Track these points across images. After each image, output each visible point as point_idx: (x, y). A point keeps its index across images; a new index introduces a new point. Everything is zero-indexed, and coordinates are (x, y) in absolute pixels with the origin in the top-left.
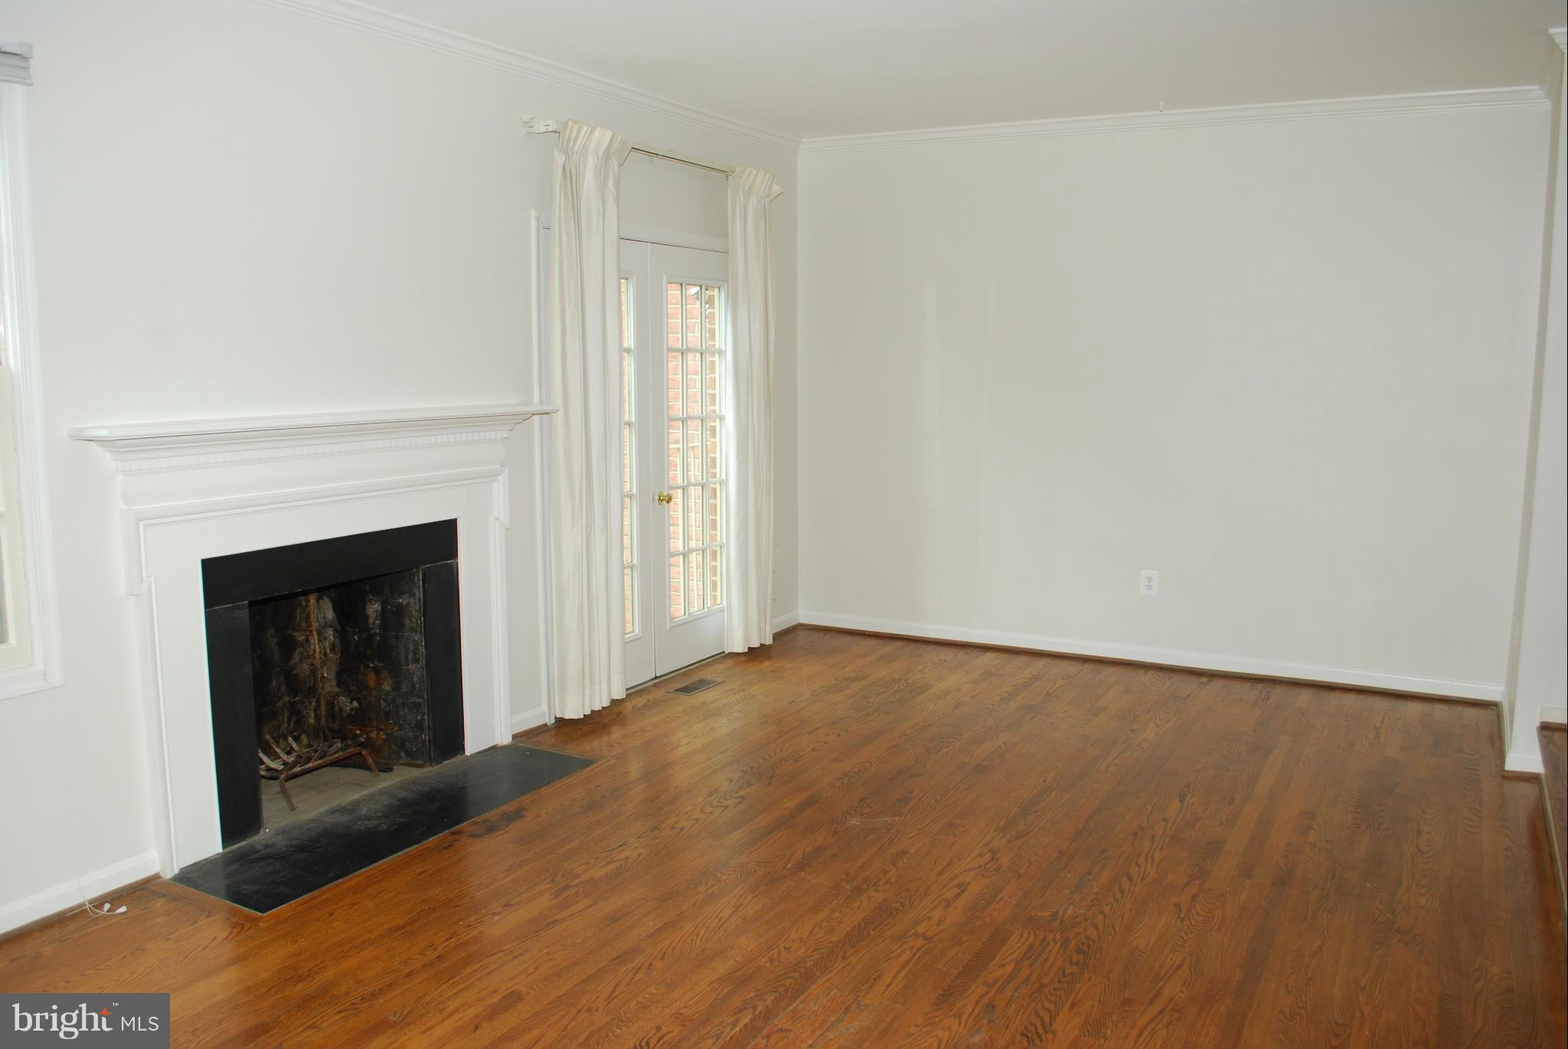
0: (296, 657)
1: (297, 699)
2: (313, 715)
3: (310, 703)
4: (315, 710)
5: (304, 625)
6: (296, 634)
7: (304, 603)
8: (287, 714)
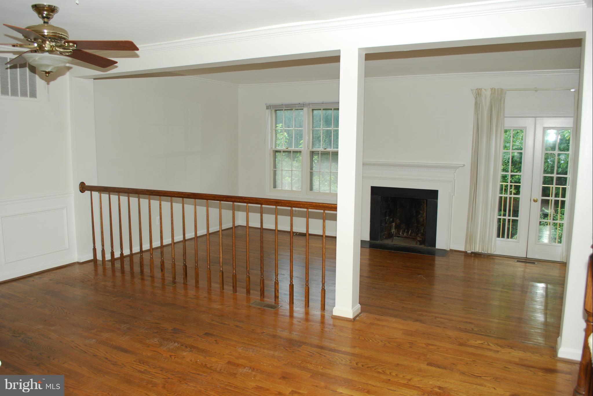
0: (420, 216)
1: (419, 225)
2: (422, 230)
3: (422, 227)
4: (423, 229)
5: (423, 210)
6: (420, 211)
7: (423, 205)
8: (416, 228)
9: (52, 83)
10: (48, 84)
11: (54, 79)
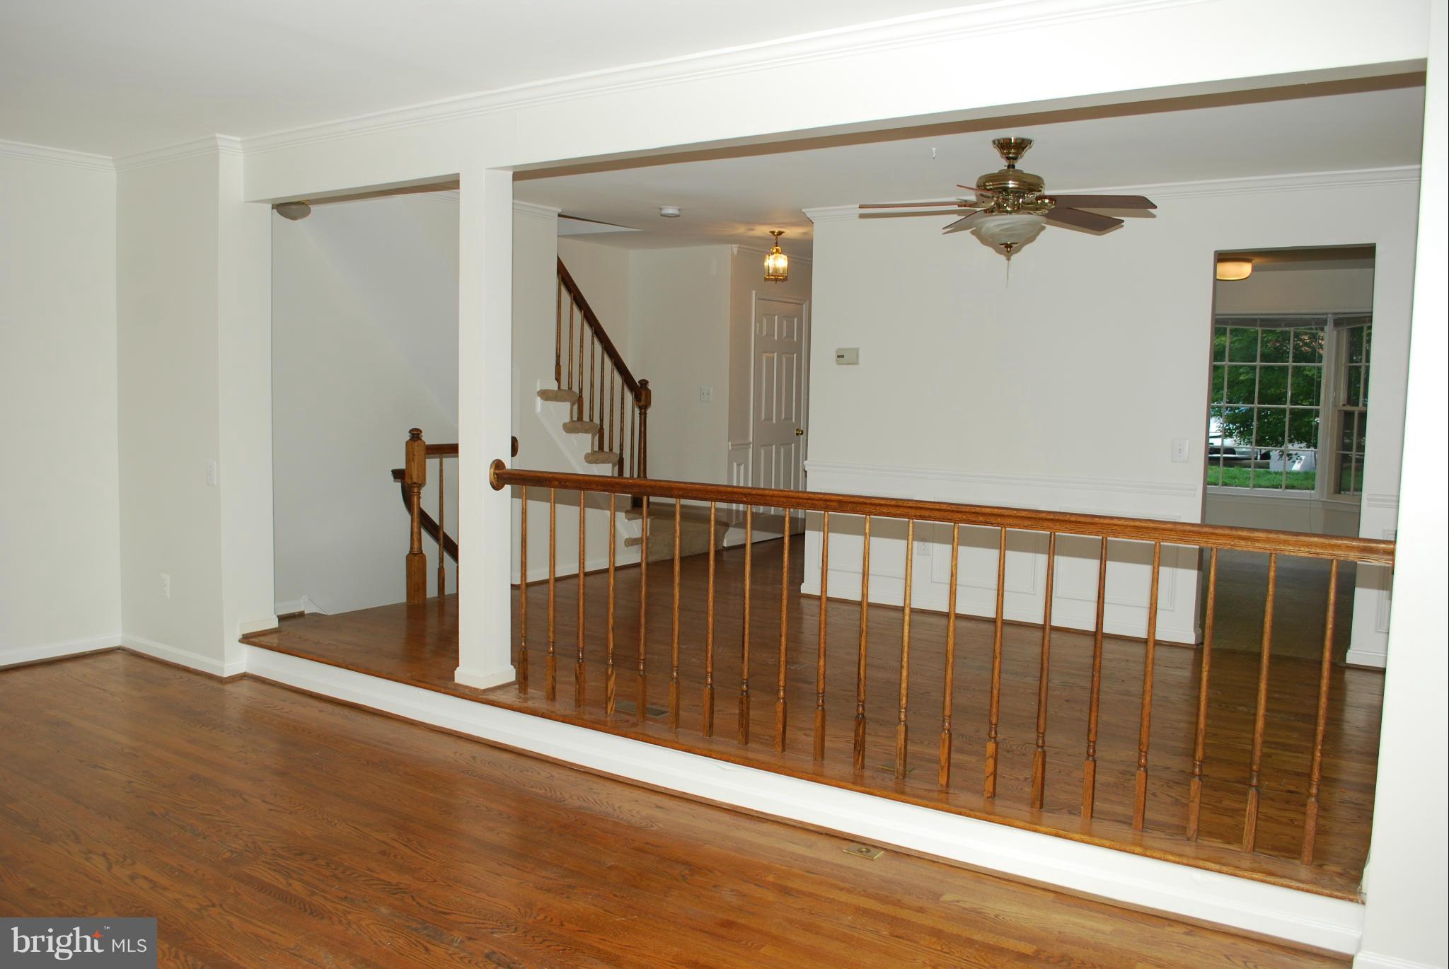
9: (1014, 257)
10: (1009, 259)
11: (1018, 250)
